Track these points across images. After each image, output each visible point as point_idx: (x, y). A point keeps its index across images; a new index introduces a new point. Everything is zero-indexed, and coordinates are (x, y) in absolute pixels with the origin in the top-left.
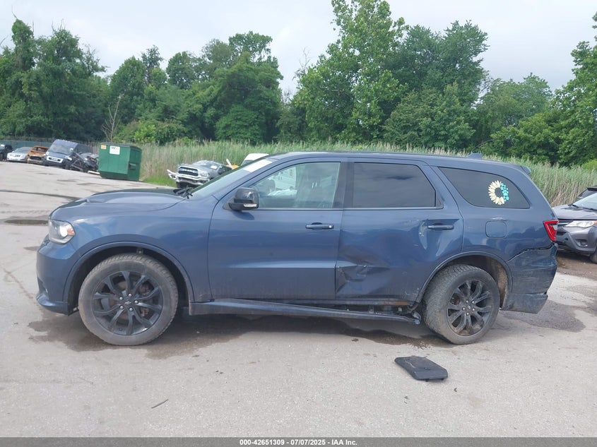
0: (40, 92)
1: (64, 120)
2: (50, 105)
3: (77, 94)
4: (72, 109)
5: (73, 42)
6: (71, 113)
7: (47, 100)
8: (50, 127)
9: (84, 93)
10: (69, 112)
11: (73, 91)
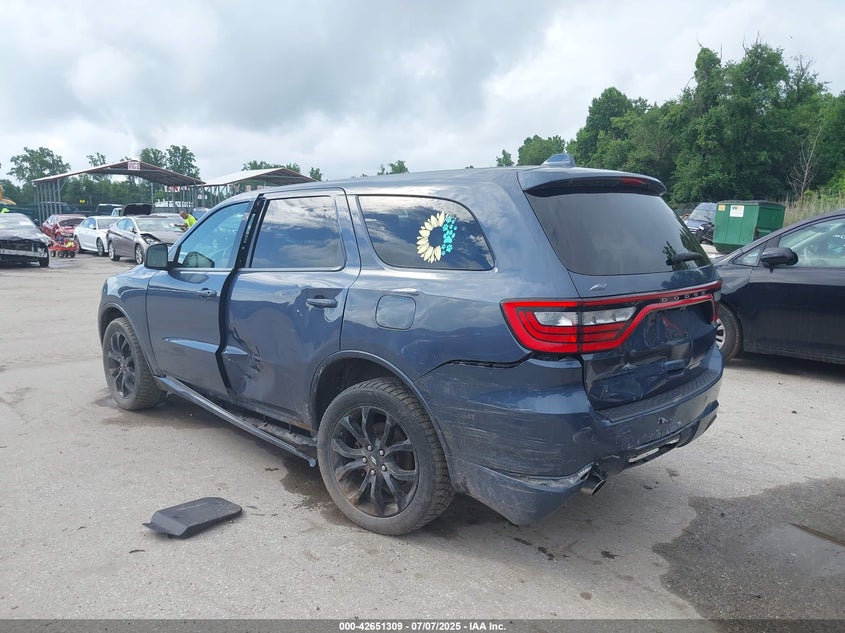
0: (720, 140)
1: (751, 173)
2: (733, 155)
3: (773, 134)
4: (763, 156)
5: (774, 59)
6: (761, 164)
7: (730, 149)
8: (732, 186)
9: (783, 130)
10: (757, 162)
11: (766, 130)
